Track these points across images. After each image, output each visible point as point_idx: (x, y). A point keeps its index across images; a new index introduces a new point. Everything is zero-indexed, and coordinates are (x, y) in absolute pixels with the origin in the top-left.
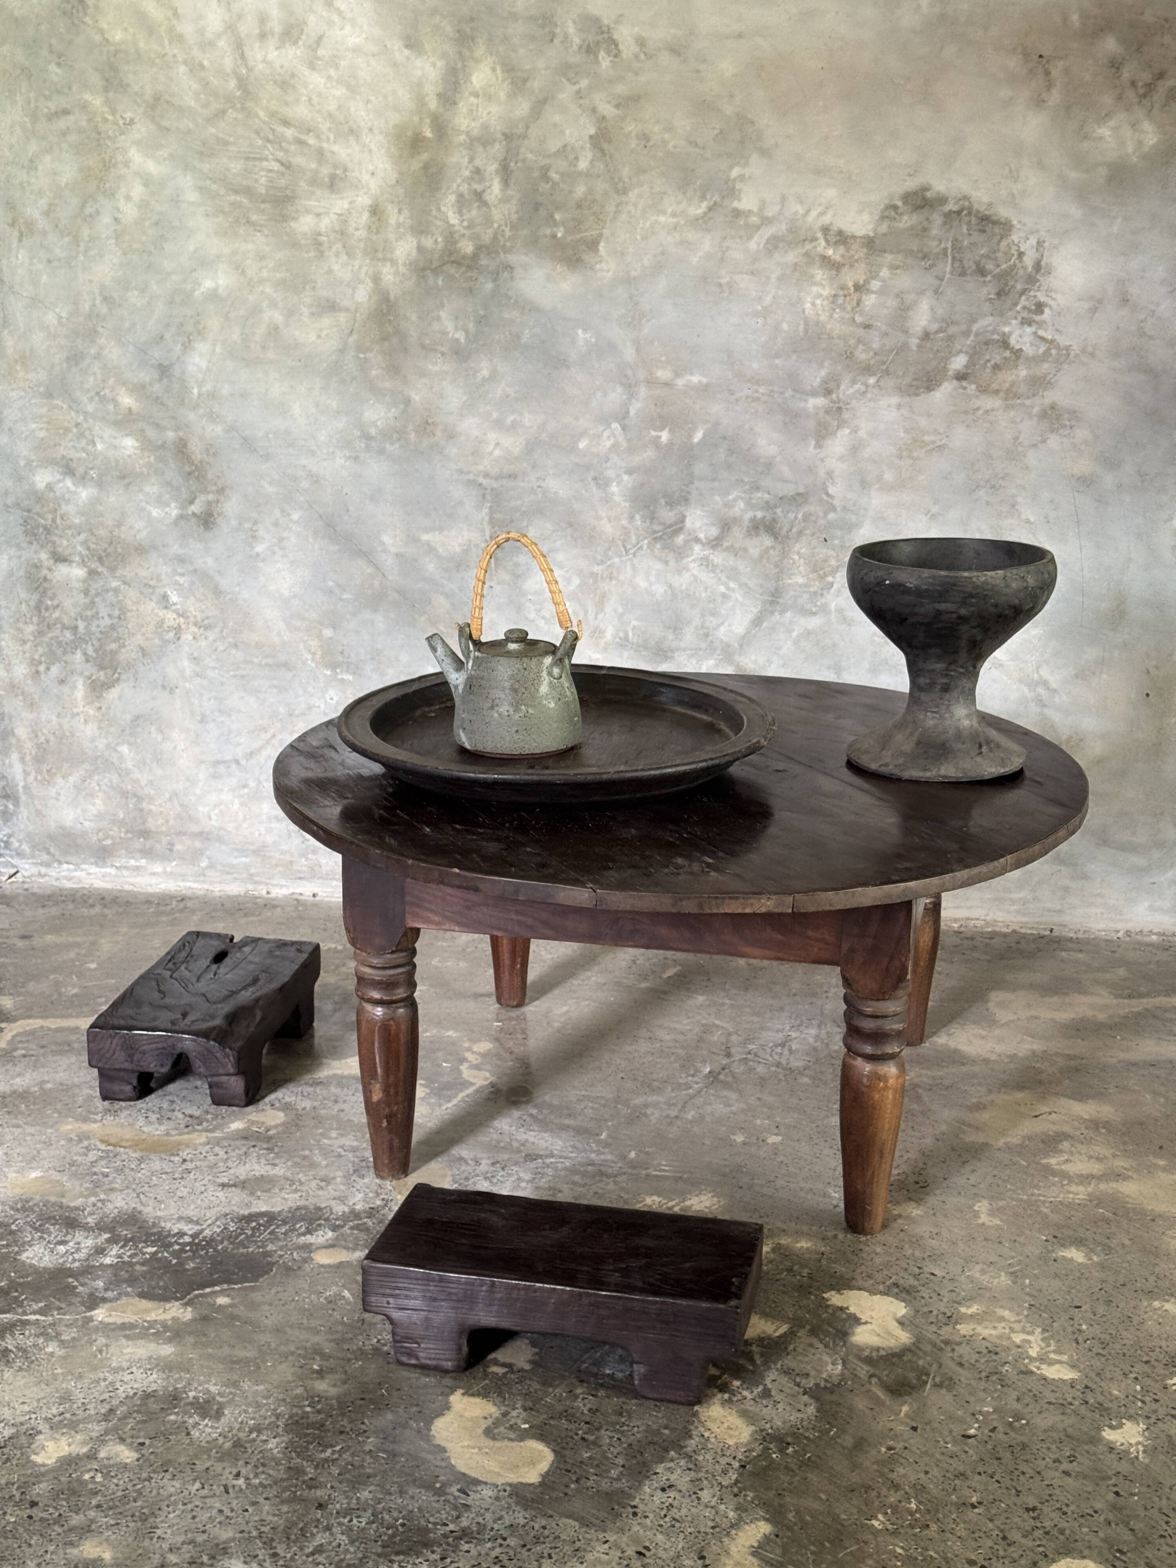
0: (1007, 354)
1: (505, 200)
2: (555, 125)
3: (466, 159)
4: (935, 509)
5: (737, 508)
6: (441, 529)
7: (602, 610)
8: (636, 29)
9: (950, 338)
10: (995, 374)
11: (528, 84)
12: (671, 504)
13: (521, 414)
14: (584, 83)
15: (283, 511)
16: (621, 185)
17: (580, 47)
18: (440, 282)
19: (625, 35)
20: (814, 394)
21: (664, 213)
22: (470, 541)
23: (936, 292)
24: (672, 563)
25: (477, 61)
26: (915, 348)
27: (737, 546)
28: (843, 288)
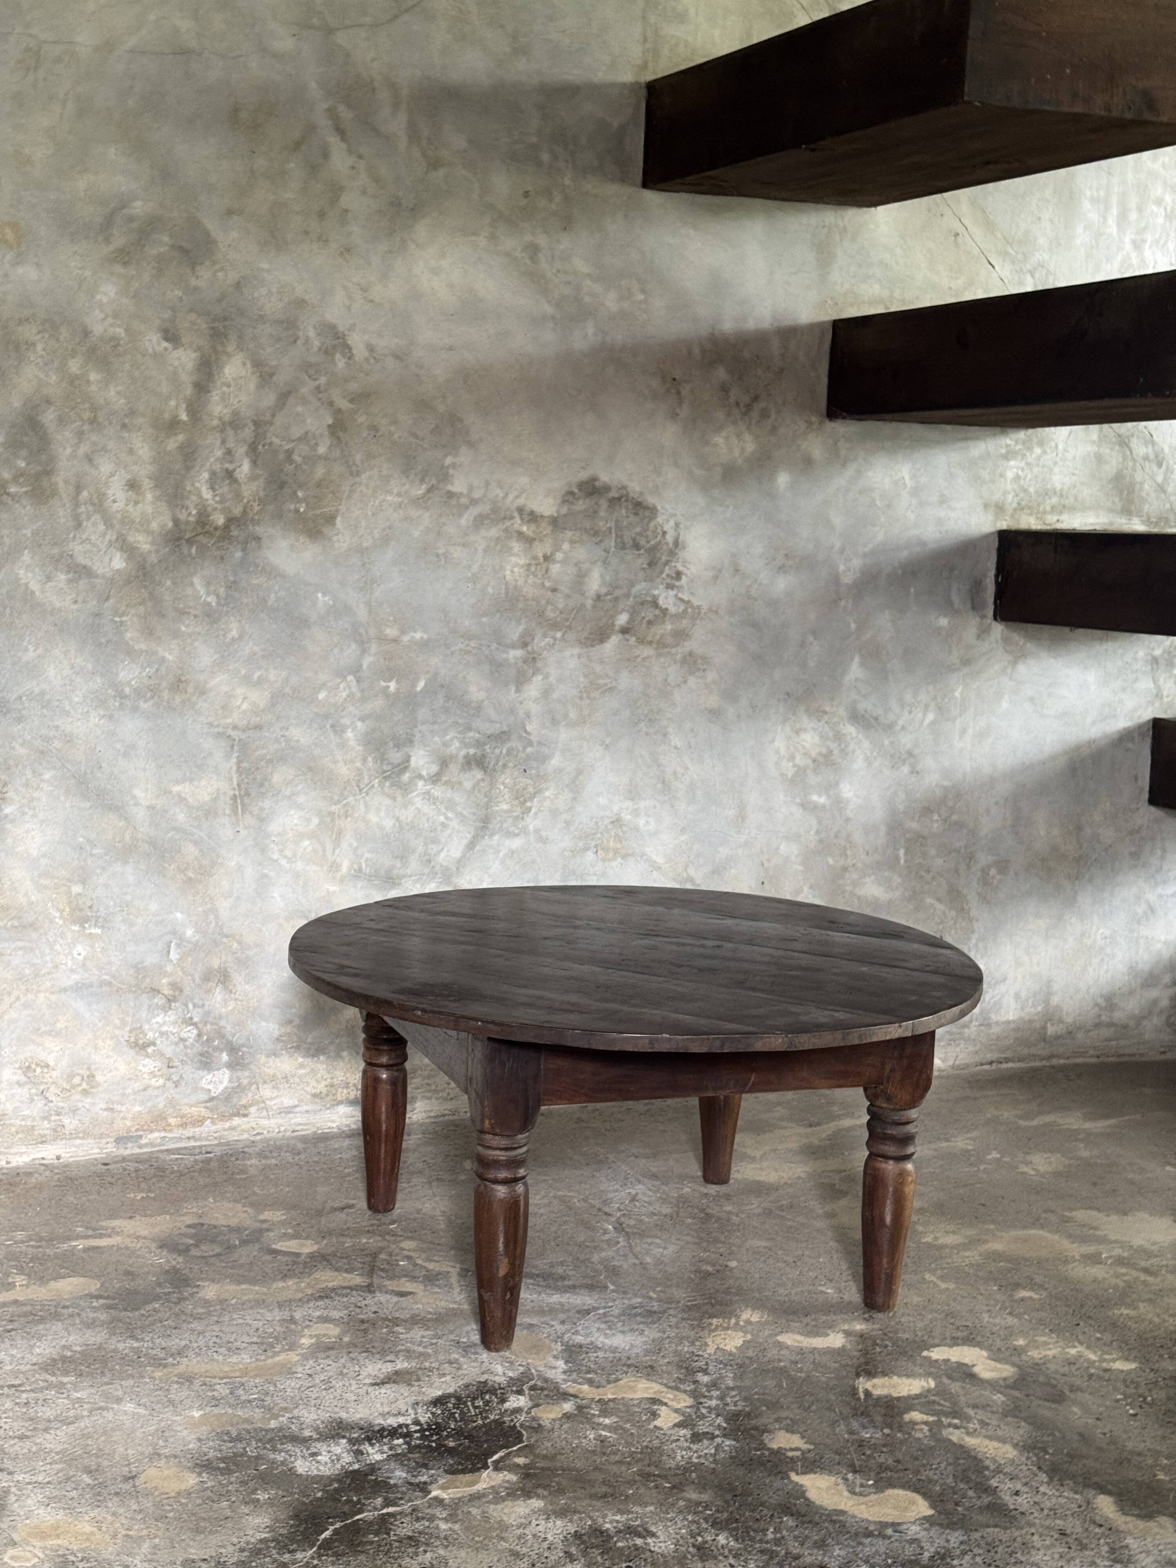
0: (657, 612)
1: (253, 478)
2: (298, 414)
3: (218, 442)
4: (608, 741)
5: (453, 747)
6: (191, 780)
7: (339, 845)
8: (366, 337)
9: (616, 599)
10: (648, 628)
11: (275, 378)
12: (398, 746)
13: (267, 670)
14: (323, 380)
15: (34, 772)
16: (354, 468)
17: (320, 349)
18: (193, 550)
19: (357, 342)
20: (514, 647)
21: (392, 493)
22: (218, 790)
23: (604, 562)
24: (399, 799)
25: (229, 356)
26: (589, 607)
27: (453, 780)
28: (535, 558)
